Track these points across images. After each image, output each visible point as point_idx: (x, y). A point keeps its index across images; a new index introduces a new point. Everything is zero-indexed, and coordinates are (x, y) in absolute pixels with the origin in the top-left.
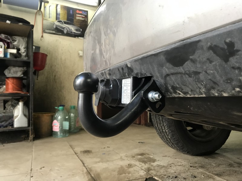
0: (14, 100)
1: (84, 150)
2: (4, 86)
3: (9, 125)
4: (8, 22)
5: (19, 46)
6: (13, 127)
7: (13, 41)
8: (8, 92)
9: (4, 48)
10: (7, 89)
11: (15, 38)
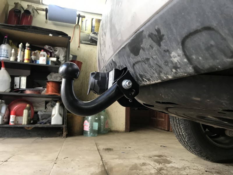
0: (53, 102)
1: (106, 148)
2: (46, 89)
3: (48, 122)
4: (51, 35)
5: (59, 55)
6: (51, 124)
7: (54, 51)
8: (48, 94)
9: (47, 56)
10: (47, 91)
11: (57, 49)
